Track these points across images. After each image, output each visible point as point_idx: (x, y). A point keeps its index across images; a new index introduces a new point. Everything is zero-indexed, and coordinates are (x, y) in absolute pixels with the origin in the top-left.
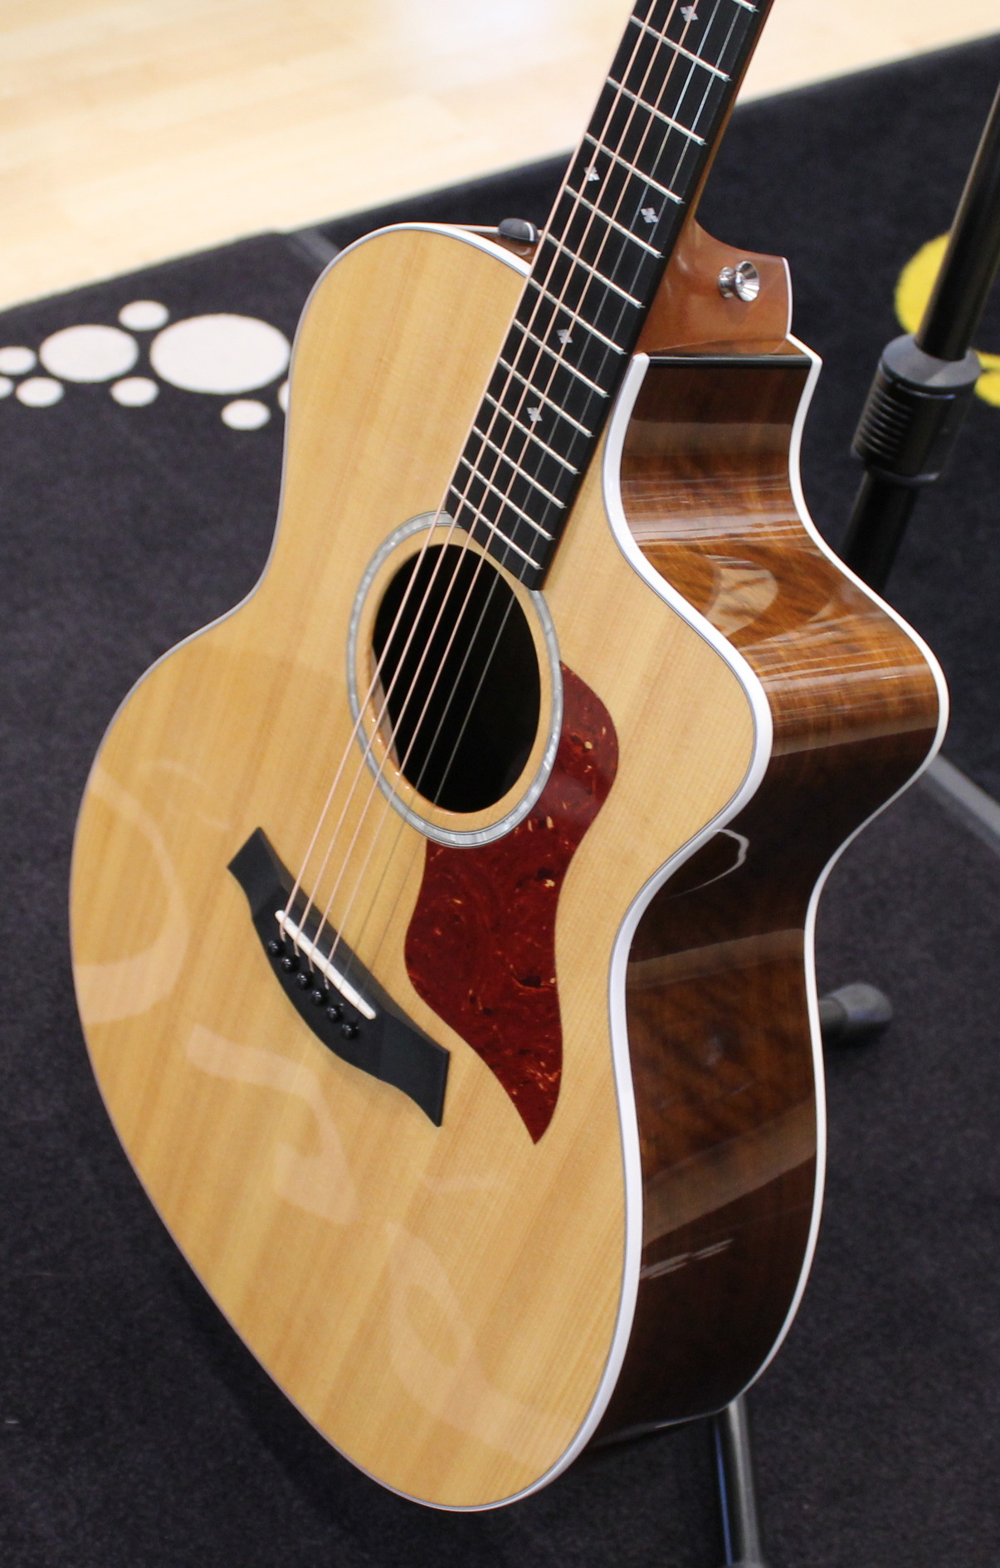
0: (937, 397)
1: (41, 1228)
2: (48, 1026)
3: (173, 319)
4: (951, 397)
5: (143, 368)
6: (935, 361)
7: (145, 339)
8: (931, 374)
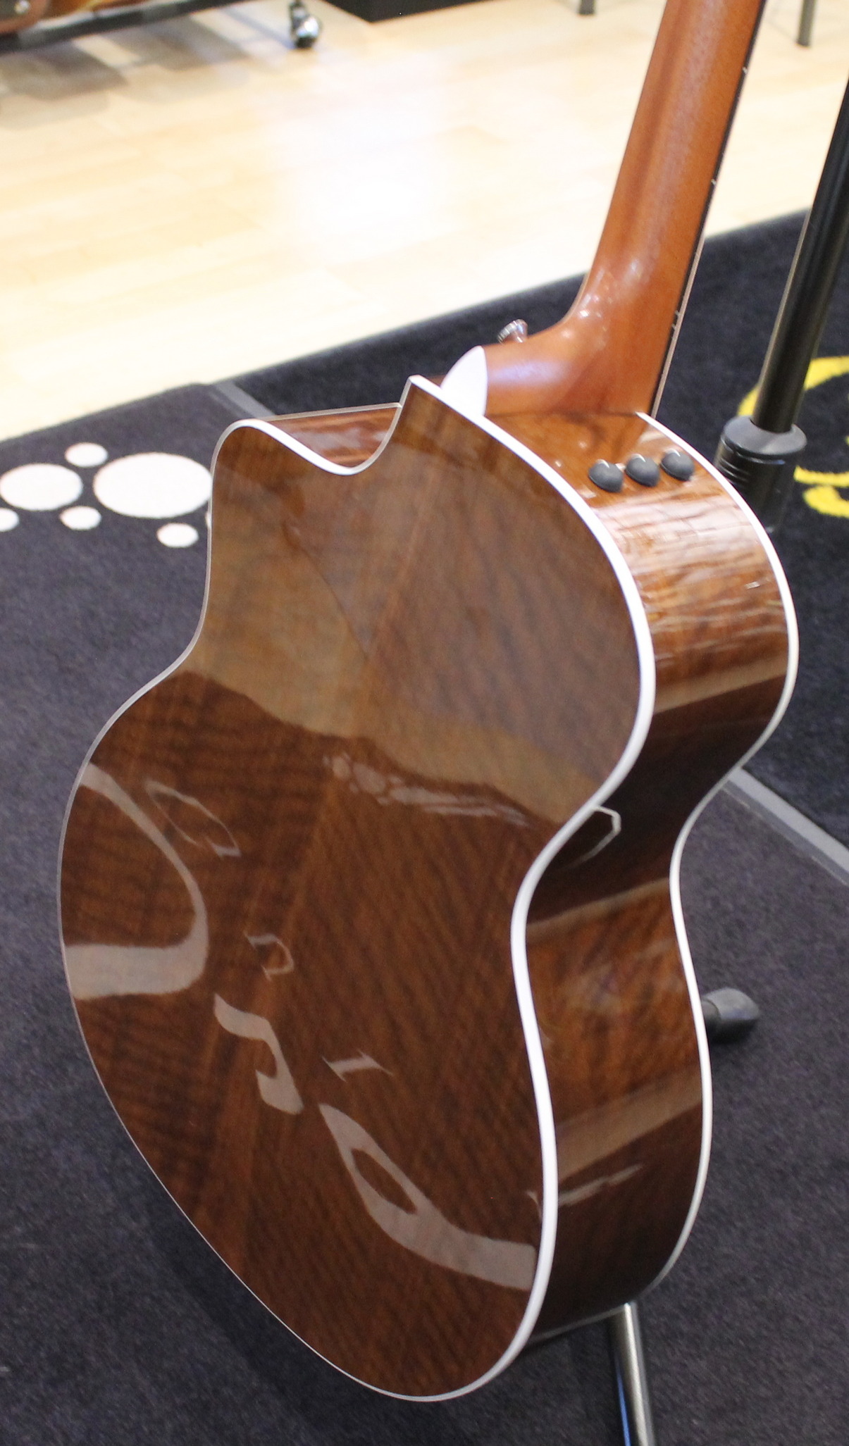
0: (770, 463)
1: (24, 1208)
2: (25, 1041)
3: (112, 458)
4: (781, 462)
5: (88, 498)
6: (767, 434)
7: (88, 475)
8: (764, 443)
